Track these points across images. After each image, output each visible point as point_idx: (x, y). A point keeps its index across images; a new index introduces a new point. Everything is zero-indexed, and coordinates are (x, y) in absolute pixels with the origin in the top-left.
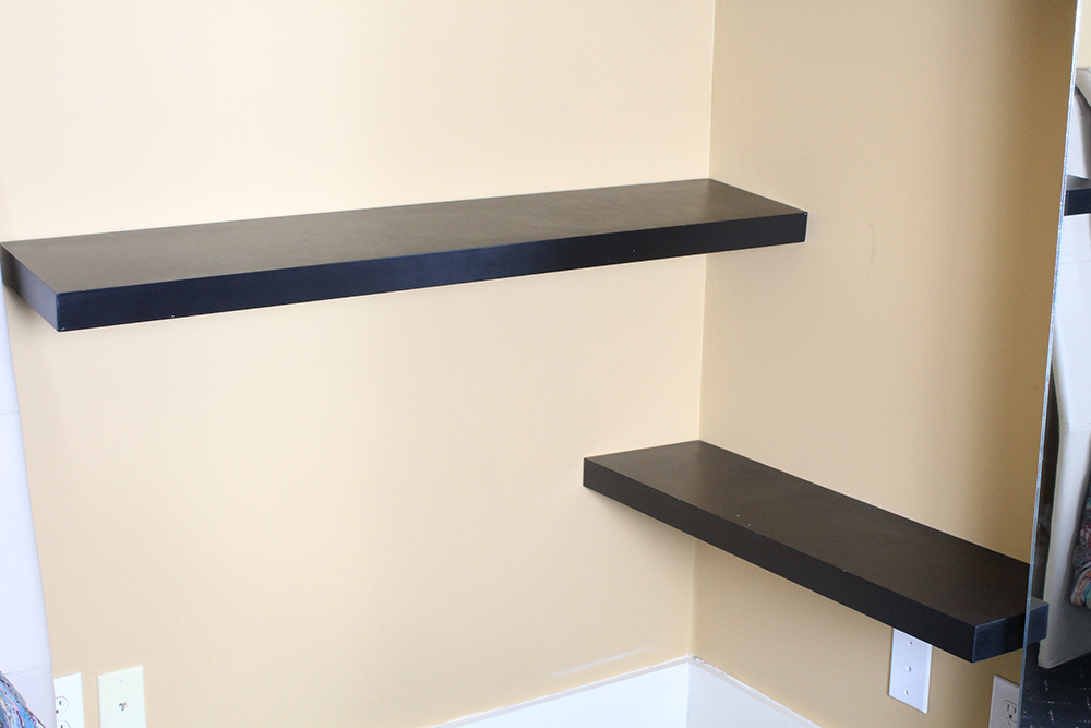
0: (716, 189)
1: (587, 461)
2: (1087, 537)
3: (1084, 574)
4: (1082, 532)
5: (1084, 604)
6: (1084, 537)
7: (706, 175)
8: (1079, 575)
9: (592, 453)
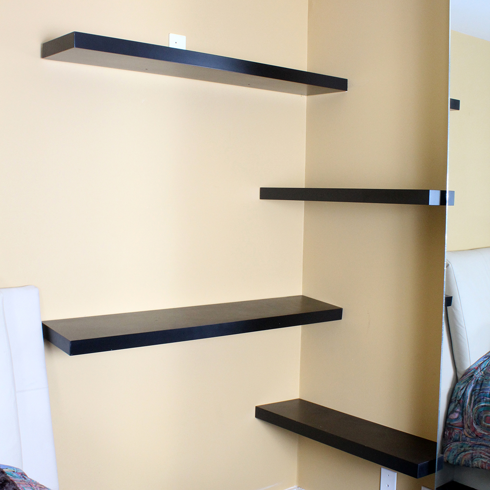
0: (305, 300)
1: (256, 407)
2: (448, 434)
3: (447, 449)
4: (446, 433)
5: (448, 462)
6: (446, 435)
7: (301, 294)
8: (445, 449)
9: (258, 404)
